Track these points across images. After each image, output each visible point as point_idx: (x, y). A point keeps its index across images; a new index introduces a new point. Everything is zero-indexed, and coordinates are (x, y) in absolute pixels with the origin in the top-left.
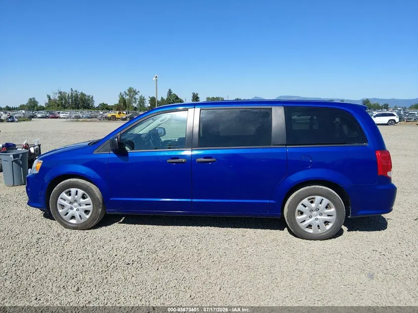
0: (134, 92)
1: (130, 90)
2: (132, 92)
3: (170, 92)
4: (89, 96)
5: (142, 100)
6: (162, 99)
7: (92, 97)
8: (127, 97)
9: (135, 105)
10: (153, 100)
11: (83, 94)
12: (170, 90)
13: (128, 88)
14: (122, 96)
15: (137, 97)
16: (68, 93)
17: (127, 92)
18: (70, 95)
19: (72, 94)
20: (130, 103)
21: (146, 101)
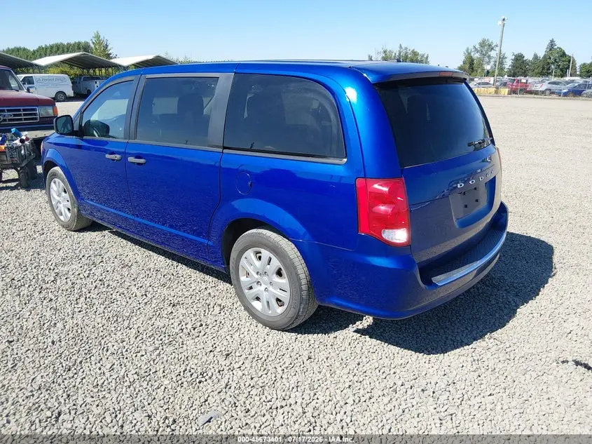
0: (490, 45)
1: (483, 44)
2: (486, 46)
3: (552, 43)
4: (423, 56)
5: (502, 59)
6: (536, 57)
7: (427, 58)
8: (476, 56)
9: (488, 67)
10: (519, 59)
11: (416, 52)
12: (552, 41)
13: (480, 40)
14: (469, 54)
15: (493, 54)
16: (395, 51)
17: (478, 46)
18: (397, 54)
19: (400, 53)
20: (481, 64)
21: (507, 60)
